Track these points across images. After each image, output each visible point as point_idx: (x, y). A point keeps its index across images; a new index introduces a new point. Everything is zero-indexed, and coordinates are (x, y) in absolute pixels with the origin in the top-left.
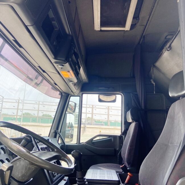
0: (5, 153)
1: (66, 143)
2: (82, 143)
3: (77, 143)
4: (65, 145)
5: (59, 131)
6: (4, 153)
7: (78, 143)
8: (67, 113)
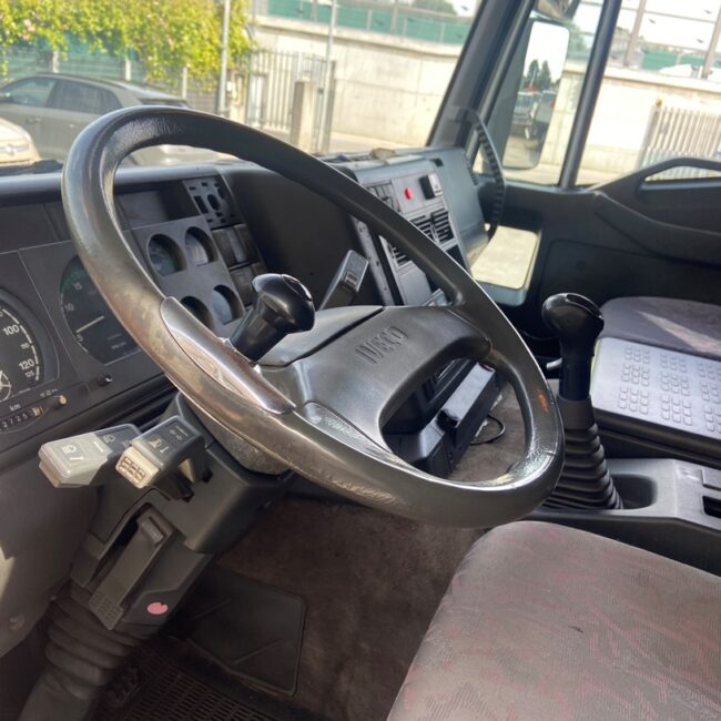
0: (212, 258)
1: (506, 174)
2: (585, 186)
3: (559, 185)
4: (502, 187)
5: (482, 115)
6: (206, 259)
7: (564, 184)
8: (534, 20)
